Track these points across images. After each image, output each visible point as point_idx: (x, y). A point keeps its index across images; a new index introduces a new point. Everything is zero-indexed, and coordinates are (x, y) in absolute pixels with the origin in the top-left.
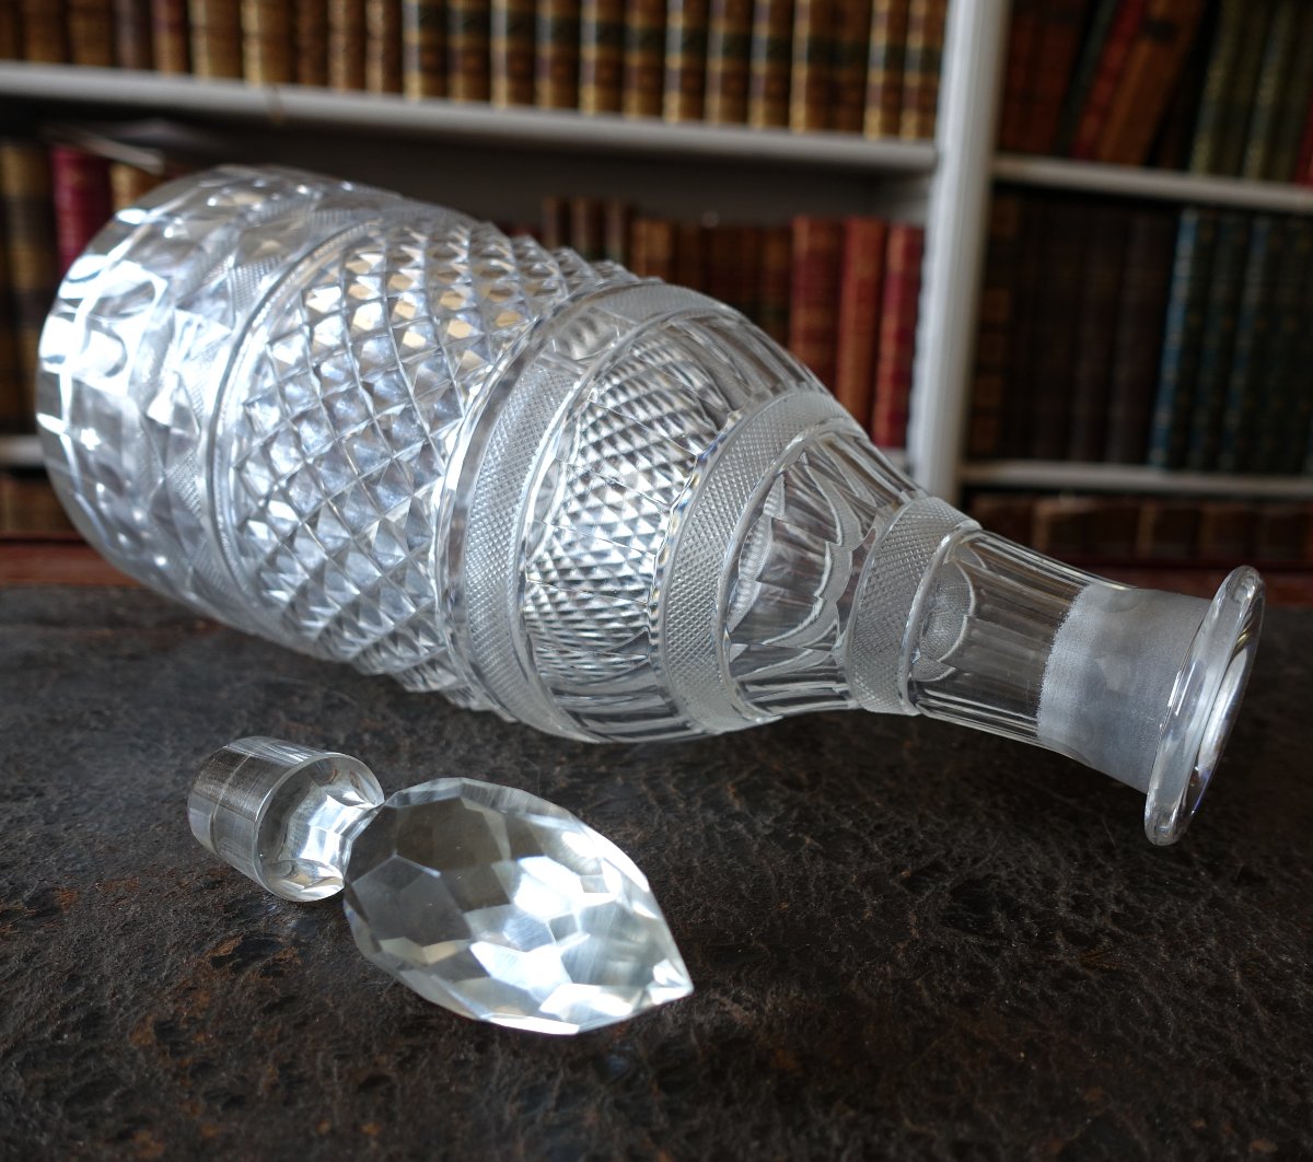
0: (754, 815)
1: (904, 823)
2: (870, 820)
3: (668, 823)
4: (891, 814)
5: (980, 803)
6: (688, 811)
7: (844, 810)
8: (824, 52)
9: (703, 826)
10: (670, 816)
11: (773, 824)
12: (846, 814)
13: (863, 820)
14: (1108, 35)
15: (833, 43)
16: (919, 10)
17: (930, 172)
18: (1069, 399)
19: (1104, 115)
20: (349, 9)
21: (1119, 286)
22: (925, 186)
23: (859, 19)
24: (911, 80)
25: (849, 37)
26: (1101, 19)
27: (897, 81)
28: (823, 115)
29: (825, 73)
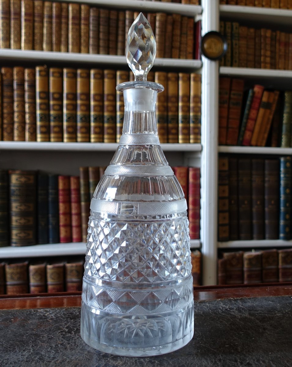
8: (164, 119)
14: (251, 107)
15: (167, 116)
16: (192, 105)
17: (201, 151)
18: (251, 218)
19: (252, 131)
20: (18, 116)
21: (264, 181)
22: (199, 156)
23: (174, 109)
24: (192, 125)
25: (170, 114)
26: (248, 103)
27: (188, 125)
28: (166, 137)
29: (166, 125)
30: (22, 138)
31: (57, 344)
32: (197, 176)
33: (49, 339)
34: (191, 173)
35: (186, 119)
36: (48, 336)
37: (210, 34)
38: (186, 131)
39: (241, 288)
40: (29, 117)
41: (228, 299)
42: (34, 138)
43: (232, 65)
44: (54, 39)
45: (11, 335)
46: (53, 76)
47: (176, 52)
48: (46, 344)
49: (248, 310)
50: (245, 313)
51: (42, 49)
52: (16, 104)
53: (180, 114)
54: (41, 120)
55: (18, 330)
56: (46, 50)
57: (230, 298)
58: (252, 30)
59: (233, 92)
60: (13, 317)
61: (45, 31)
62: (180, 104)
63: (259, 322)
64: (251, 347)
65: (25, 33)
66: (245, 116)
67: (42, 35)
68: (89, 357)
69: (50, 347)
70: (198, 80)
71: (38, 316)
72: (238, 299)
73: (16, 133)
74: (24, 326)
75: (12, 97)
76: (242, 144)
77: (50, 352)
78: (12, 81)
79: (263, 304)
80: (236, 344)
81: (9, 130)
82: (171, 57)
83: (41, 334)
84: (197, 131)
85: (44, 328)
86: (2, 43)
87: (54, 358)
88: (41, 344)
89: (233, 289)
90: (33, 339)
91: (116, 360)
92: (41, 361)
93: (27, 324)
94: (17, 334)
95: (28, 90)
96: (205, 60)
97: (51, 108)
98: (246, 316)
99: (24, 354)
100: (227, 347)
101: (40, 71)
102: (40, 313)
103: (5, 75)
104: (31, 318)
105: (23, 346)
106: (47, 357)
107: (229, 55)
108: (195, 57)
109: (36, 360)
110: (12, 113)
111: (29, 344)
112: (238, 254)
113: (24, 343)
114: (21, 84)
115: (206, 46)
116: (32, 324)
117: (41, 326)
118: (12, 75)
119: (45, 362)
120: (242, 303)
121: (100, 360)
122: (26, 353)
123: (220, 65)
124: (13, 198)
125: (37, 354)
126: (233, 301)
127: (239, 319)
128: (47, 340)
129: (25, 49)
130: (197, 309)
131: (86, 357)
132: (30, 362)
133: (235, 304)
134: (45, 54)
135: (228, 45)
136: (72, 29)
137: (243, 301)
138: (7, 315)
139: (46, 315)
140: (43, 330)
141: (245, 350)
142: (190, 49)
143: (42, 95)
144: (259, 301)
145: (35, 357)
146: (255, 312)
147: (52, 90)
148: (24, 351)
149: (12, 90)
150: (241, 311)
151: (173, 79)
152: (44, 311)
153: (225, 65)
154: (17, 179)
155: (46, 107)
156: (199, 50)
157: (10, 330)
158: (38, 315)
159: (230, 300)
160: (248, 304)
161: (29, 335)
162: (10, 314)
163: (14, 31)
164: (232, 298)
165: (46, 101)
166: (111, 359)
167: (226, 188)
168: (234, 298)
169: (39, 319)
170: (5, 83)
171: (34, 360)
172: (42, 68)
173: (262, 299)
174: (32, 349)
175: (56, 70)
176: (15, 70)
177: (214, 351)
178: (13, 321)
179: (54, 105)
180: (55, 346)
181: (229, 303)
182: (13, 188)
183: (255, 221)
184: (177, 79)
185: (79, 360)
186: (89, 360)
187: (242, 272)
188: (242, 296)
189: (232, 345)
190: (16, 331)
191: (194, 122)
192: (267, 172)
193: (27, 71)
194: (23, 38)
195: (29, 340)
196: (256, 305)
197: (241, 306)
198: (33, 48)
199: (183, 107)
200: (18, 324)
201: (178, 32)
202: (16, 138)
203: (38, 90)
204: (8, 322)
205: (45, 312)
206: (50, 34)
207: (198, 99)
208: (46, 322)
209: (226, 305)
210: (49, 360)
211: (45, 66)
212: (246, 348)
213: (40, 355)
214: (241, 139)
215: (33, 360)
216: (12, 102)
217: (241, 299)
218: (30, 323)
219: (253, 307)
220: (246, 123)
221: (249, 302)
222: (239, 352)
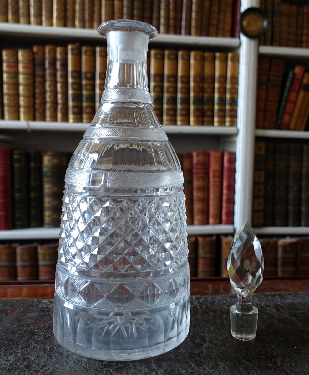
0: (158, 370)
1: (199, 371)
2: (190, 371)
3: (135, 373)
4: (196, 368)
5: (221, 364)
6: (141, 369)
7: (183, 368)
8: (199, 101)
9: (144, 374)
10: (136, 371)
11: (163, 373)
12: (184, 369)
13: (188, 370)
14: (290, 89)
15: (203, 98)
16: (228, 86)
17: (236, 135)
18: (287, 205)
19: (291, 115)
20: (50, 96)
21: (301, 167)
22: (235, 139)
23: (209, 90)
24: (228, 107)
25: (206, 95)
26: (288, 84)
27: (224, 107)
28: (200, 119)
29: (200, 107)
30: (54, 119)
31: (53, 346)
32: (233, 159)
33: (45, 339)
34: (226, 158)
35: (222, 101)
36: (45, 335)
37: (250, 10)
38: (221, 114)
39: (278, 281)
40: (62, 97)
41: (264, 294)
42: (66, 119)
43: (272, 44)
44: (87, 16)
45: (2, 332)
46: (86, 54)
47: (213, 30)
48: (40, 346)
49: (288, 309)
50: (284, 312)
51: (74, 26)
52: (48, 84)
53: (216, 96)
54: (74, 100)
55: (11, 326)
56: (79, 27)
57: (266, 292)
58: (295, 8)
59: (272, 73)
60: (11, 308)
61: (77, 7)
62: (217, 85)
63: (302, 325)
64: (293, 360)
65: (57, 9)
66: (284, 99)
67: (74, 11)
68: (87, 367)
69: (44, 350)
70: (236, 60)
71: (40, 308)
72: (276, 294)
73: (48, 113)
74: (19, 321)
75: (44, 77)
76: (280, 128)
77: (41, 357)
78: (44, 59)
79: (305, 301)
80: (274, 355)
81: (41, 110)
82: (208, 35)
83: (37, 332)
84: (233, 113)
85: (42, 324)
86: (34, 20)
87: (44, 366)
88: (34, 345)
89: (270, 281)
90: (26, 338)
91: (120, 372)
92: (26, 370)
93: (24, 317)
94: (9, 330)
95: (60, 69)
96: (243, 38)
97: (84, 88)
98: (286, 316)
99: (9, 358)
100: (264, 358)
101: (72, 50)
102: (43, 304)
103: (37, 53)
104: (30, 311)
105: (12, 347)
106: (37, 364)
107: (269, 34)
108: (233, 35)
109: (21, 368)
110: (44, 92)
111: (19, 345)
112: (272, 240)
113: (13, 344)
114: (53, 63)
115: (245, 23)
116: (30, 317)
117: (40, 321)
118: (44, 54)
119: (32, 371)
120: (281, 299)
121: (100, 371)
122: (12, 357)
123: (260, 44)
124: (46, 179)
125: (25, 359)
126: (270, 297)
127: (278, 320)
128: (42, 340)
129: (57, 26)
130: (227, 305)
131: (84, 366)
132: (13, 371)
133: (272, 300)
134: (77, 31)
135: (269, 23)
136: (106, 4)
137: (282, 297)
138: (4, 306)
139: (50, 307)
140: (40, 327)
141: (286, 365)
142: (228, 28)
143: (75, 74)
144: (300, 297)
145: (21, 364)
146: (297, 312)
147: (84, 69)
148: (11, 354)
149: (44, 69)
150: (279, 309)
151: (210, 59)
152: (48, 302)
153: (265, 44)
154: (49, 161)
155: (78, 87)
156: (238, 28)
157: (2, 325)
158: (40, 306)
159: (267, 296)
160: (287, 301)
161: (22, 333)
162: (9, 304)
163: (46, 7)
164: (268, 293)
165: (78, 81)
166: (115, 371)
167: (262, 173)
168: (271, 293)
169: (40, 312)
170: (37, 61)
171: (19, 368)
172: (75, 46)
173: (304, 295)
174: (20, 352)
175: (89, 48)
176: (47, 49)
177: (246, 364)
178: (9, 314)
179: (86, 85)
180: (50, 349)
181: (265, 299)
182: (45, 169)
183: (291, 208)
184: (214, 59)
185: (75, 370)
186: (87, 370)
187: (276, 258)
188: (280, 290)
189: (269, 355)
190: (9, 326)
191: (230, 104)
192: (305, 158)
193: (59, 50)
194: (55, 14)
195: (21, 340)
196: (297, 302)
197: (280, 304)
198: (65, 25)
199: (219, 88)
200: (14, 318)
201: (215, 9)
202: (48, 118)
203: (70, 69)
204: (3, 315)
205: (49, 304)
206: (83, 10)
207: (235, 80)
208: (47, 316)
209: (262, 302)
210: (37, 369)
211: (78, 45)
212: (287, 361)
213: (28, 362)
214: (279, 122)
215: (17, 368)
216: (44, 81)
217: (279, 294)
218: (28, 317)
219: (294, 305)
220: (285, 106)
221: (289, 298)
222: (278, 367)
